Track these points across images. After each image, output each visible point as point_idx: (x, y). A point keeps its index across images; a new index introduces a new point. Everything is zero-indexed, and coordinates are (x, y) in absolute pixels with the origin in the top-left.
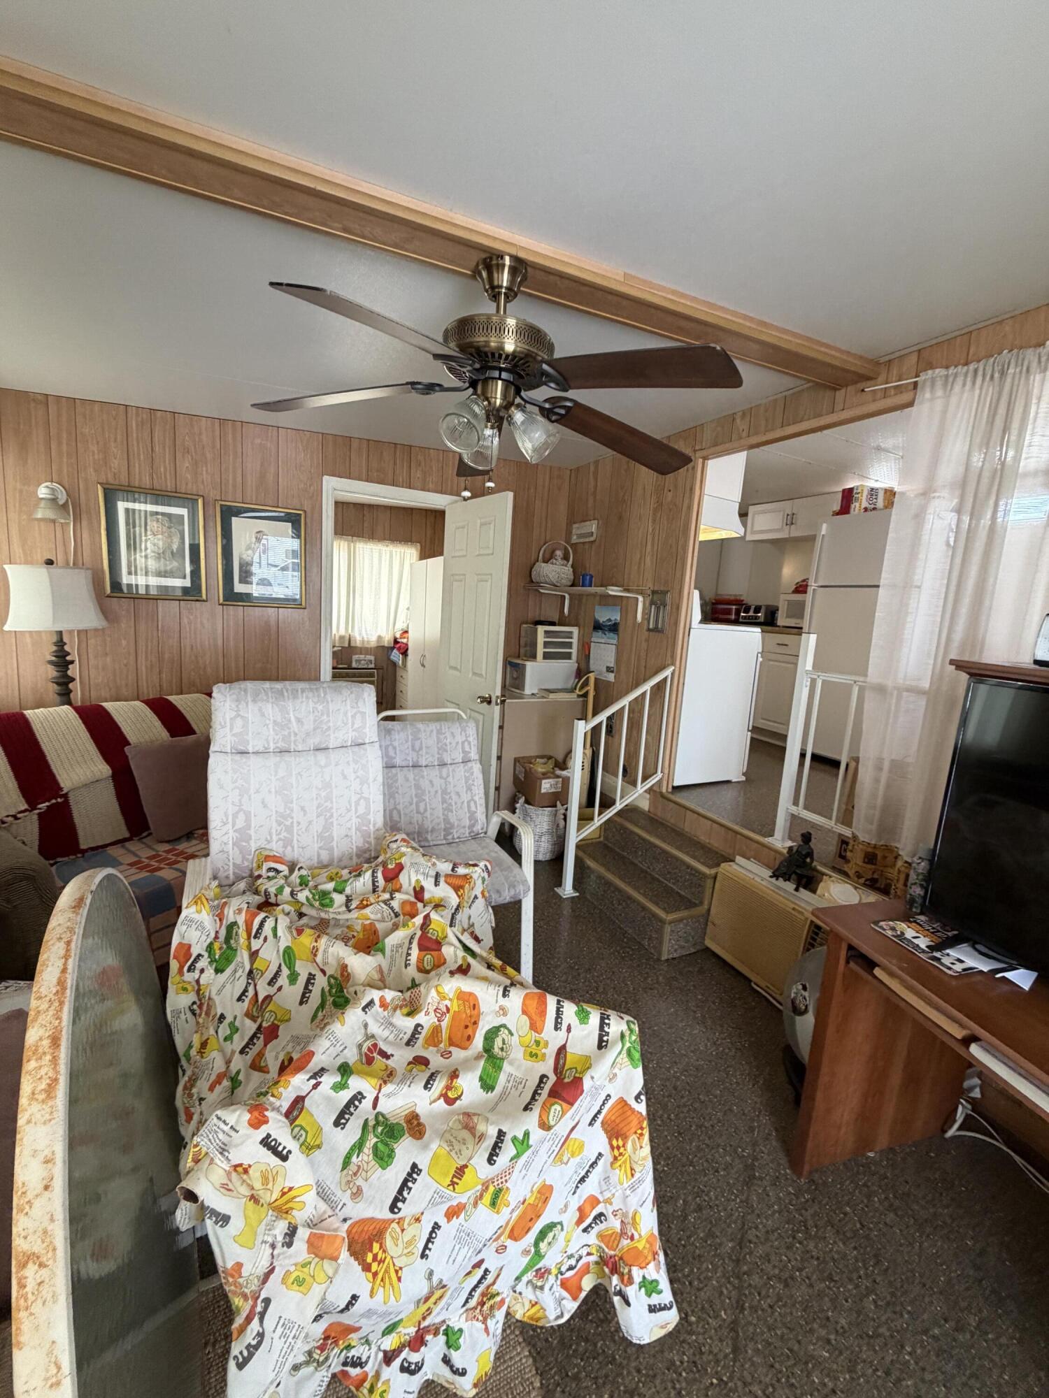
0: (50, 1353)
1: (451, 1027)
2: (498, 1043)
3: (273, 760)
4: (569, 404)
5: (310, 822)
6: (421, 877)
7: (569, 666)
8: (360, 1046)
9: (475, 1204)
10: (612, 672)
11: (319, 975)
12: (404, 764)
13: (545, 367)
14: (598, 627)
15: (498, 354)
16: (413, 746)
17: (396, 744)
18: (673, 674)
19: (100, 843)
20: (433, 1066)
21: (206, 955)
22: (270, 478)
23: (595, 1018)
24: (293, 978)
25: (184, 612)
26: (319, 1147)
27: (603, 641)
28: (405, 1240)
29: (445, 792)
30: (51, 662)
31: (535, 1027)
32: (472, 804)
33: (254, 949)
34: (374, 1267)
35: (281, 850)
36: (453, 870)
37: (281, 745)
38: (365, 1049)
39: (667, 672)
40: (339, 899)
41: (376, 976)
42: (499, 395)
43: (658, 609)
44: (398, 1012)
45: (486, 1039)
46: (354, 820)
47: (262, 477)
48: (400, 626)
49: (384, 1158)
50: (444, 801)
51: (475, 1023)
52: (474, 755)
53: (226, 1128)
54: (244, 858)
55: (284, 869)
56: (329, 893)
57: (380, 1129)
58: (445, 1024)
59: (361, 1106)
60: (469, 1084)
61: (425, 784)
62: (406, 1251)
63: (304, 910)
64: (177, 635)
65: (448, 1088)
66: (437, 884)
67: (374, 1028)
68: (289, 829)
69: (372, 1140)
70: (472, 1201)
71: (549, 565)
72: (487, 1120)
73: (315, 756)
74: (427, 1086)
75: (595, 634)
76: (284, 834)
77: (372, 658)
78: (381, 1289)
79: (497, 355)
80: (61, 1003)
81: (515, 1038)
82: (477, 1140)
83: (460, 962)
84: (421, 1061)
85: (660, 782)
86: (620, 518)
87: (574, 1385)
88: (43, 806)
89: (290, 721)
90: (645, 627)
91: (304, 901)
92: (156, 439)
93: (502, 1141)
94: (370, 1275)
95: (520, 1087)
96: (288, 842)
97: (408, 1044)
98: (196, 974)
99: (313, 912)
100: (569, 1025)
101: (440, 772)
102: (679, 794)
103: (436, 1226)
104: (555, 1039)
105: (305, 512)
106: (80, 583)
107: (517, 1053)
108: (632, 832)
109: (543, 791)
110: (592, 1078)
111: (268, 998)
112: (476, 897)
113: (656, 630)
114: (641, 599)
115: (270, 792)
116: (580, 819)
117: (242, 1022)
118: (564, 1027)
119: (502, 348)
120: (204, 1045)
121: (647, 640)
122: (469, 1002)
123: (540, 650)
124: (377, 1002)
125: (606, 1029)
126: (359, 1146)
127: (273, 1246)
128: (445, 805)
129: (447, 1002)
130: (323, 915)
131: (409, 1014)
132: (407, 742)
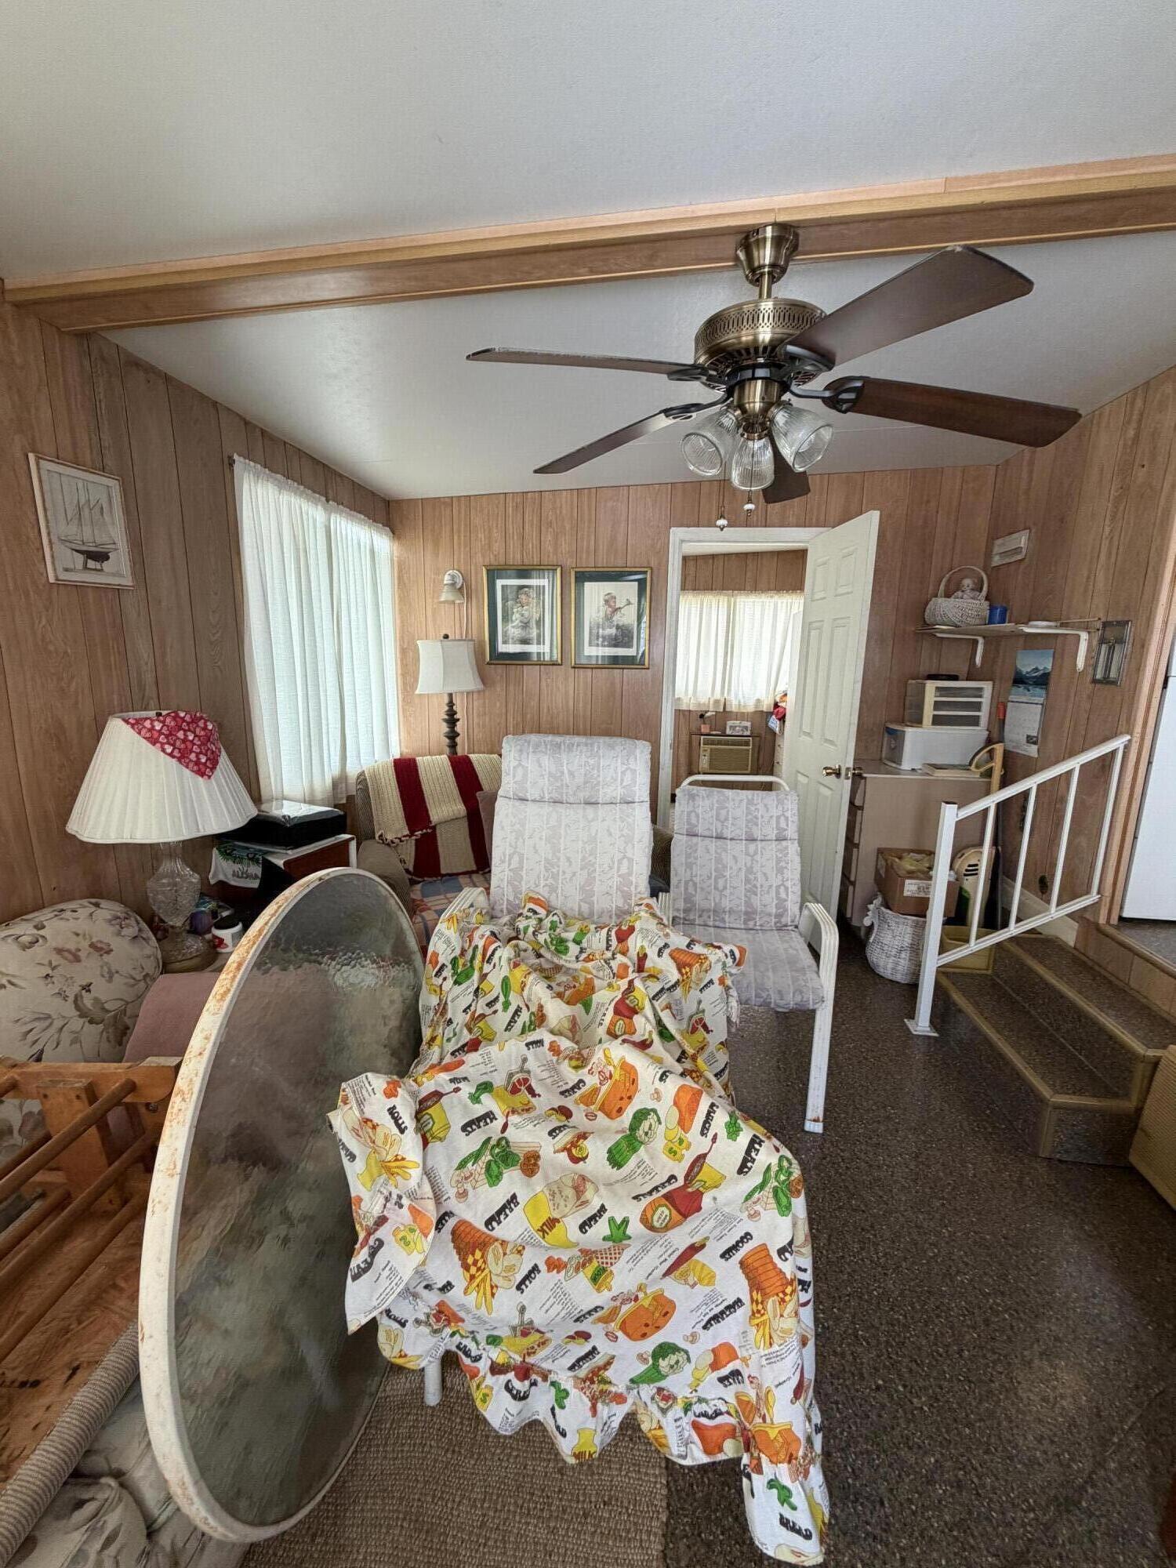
0: (173, 1154)
1: (608, 1094)
2: (645, 1125)
3: (547, 809)
4: (859, 384)
5: (574, 874)
6: (645, 944)
7: (976, 735)
8: (511, 1075)
9: (577, 1270)
10: (1035, 743)
11: (524, 1009)
12: (707, 833)
13: (791, 348)
14: (1019, 680)
15: (753, 349)
16: (718, 815)
17: (700, 810)
18: (1127, 747)
19: (455, 871)
20: (573, 1121)
21: (450, 966)
22: (621, 538)
23: (744, 1139)
24: (506, 1005)
25: (544, 677)
26: (441, 1139)
27: (1024, 699)
28: (505, 1264)
29: (750, 870)
30: (445, 720)
31: (684, 1124)
32: (782, 889)
33: (485, 972)
34: (473, 1270)
35: (546, 895)
36: (688, 946)
37: (555, 795)
38: (515, 1079)
39: (1118, 743)
40: (574, 949)
41: (567, 1025)
42: (758, 399)
43: (1111, 649)
44: (567, 1061)
45: (635, 1117)
46: (616, 879)
47: (613, 540)
48: (781, 688)
49: (493, 1177)
50: (748, 881)
51: (630, 1098)
52: (792, 832)
53: (370, 1089)
54: (516, 897)
55: (542, 912)
56: (566, 941)
57: (497, 1150)
58: (604, 1089)
59: (491, 1125)
60: (596, 1150)
61: (728, 859)
62: (504, 1274)
63: (543, 951)
64: (537, 699)
65: (574, 1144)
66: (660, 953)
67: (532, 1065)
68: (555, 877)
69: (487, 1157)
70: (574, 1263)
71: (952, 599)
72: (597, 1190)
73: (584, 809)
74: (552, 1133)
75: (1014, 689)
76: (550, 881)
77: (748, 724)
78: (474, 1294)
79: (752, 351)
80: (254, 943)
81: (662, 1127)
82: (579, 1203)
83: (646, 1037)
84: (566, 1113)
85: (1095, 907)
86: (1062, 520)
87: (703, 1551)
88: (418, 833)
89: (563, 773)
90: (1089, 678)
91: (543, 942)
92: (527, 520)
93: (600, 1217)
94: (468, 1275)
95: (648, 1177)
96: (553, 889)
97: (562, 1093)
98: (440, 980)
99: (548, 955)
100: (716, 1135)
101: (747, 848)
102: (1127, 932)
103: (535, 1269)
104: (700, 1144)
105: (652, 569)
106: (464, 654)
107: (659, 1143)
108: (1031, 970)
109: (906, 893)
110: (715, 1199)
111: (483, 1016)
112: (711, 982)
113: (1106, 681)
114: (1084, 636)
115: (541, 839)
116: (945, 936)
117: (461, 1031)
118: (710, 1135)
119: (755, 340)
120: (433, 1039)
121: (1090, 697)
122: (630, 1076)
123: (929, 712)
124: (547, 1044)
125: (753, 1154)
126: (476, 1156)
127: (387, 1200)
128: (748, 886)
129: (611, 1068)
130: (555, 960)
131: (576, 1068)
132: (712, 809)
